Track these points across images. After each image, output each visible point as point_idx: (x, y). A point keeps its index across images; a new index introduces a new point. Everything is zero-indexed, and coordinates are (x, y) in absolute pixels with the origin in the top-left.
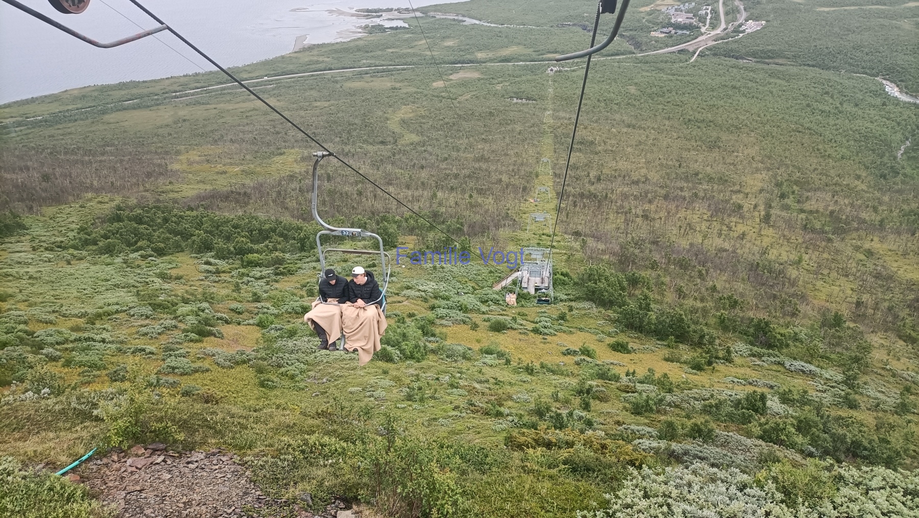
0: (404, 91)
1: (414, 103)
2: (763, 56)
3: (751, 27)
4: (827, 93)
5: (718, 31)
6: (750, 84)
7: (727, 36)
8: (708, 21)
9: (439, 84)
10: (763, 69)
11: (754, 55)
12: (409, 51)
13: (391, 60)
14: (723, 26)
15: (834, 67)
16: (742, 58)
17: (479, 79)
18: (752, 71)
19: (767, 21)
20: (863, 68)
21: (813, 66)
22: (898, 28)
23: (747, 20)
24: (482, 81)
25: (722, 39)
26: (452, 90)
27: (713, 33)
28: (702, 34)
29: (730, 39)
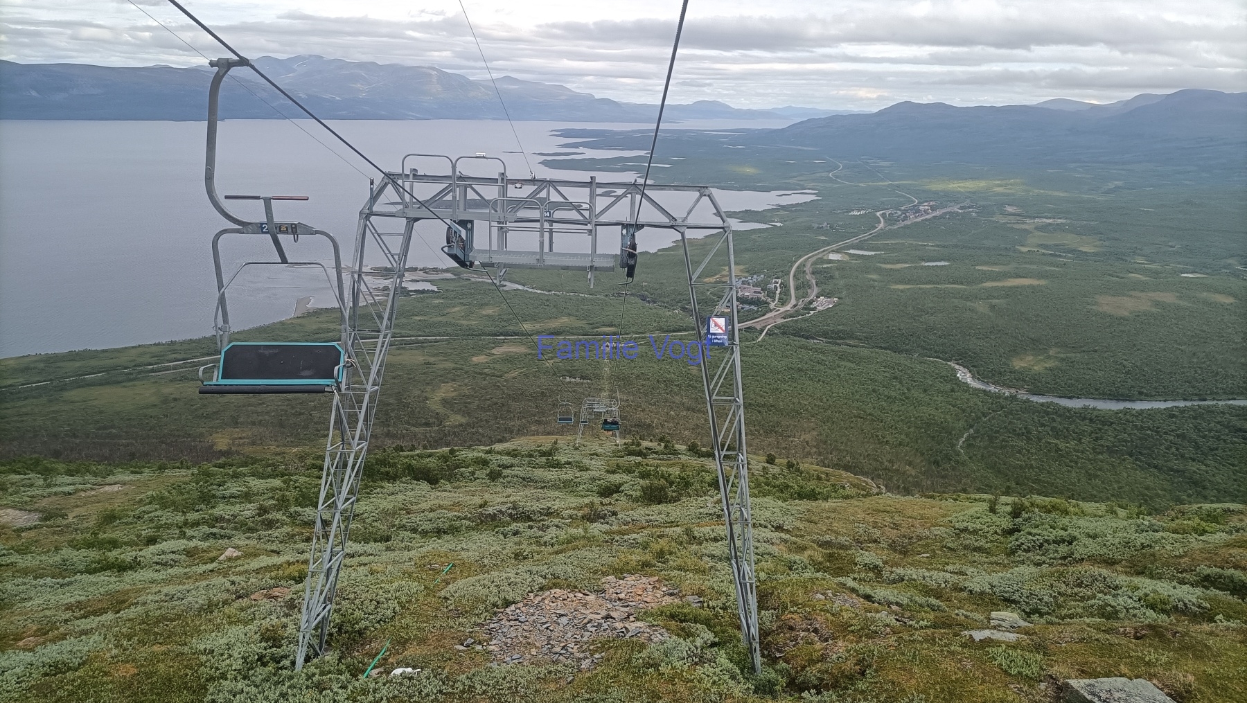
0: (441, 366)
1: (454, 380)
2: (834, 336)
3: (823, 304)
4: (895, 378)
5: (788, 308)
6: (818, 367)
7: (797, 313)
8: (777, 296)
9: (479, 359)
10: (833, 351)
11: (825, 335)
12: (440, 319)
13: (419, 330)
14: (793, 302)
15: (907, 351)
16: (814, 338)
17: (526, 355)
18: (821, 352)
19: (839, 298)
20: (936, 352)
21: (885, 348)
22: (972, 310)
23: (818, 297)
24: (530, 357)
25: (791, 316)
26: (497, 366)
27: (782, 309)
28: (771, 311)
29: (800, 317)
